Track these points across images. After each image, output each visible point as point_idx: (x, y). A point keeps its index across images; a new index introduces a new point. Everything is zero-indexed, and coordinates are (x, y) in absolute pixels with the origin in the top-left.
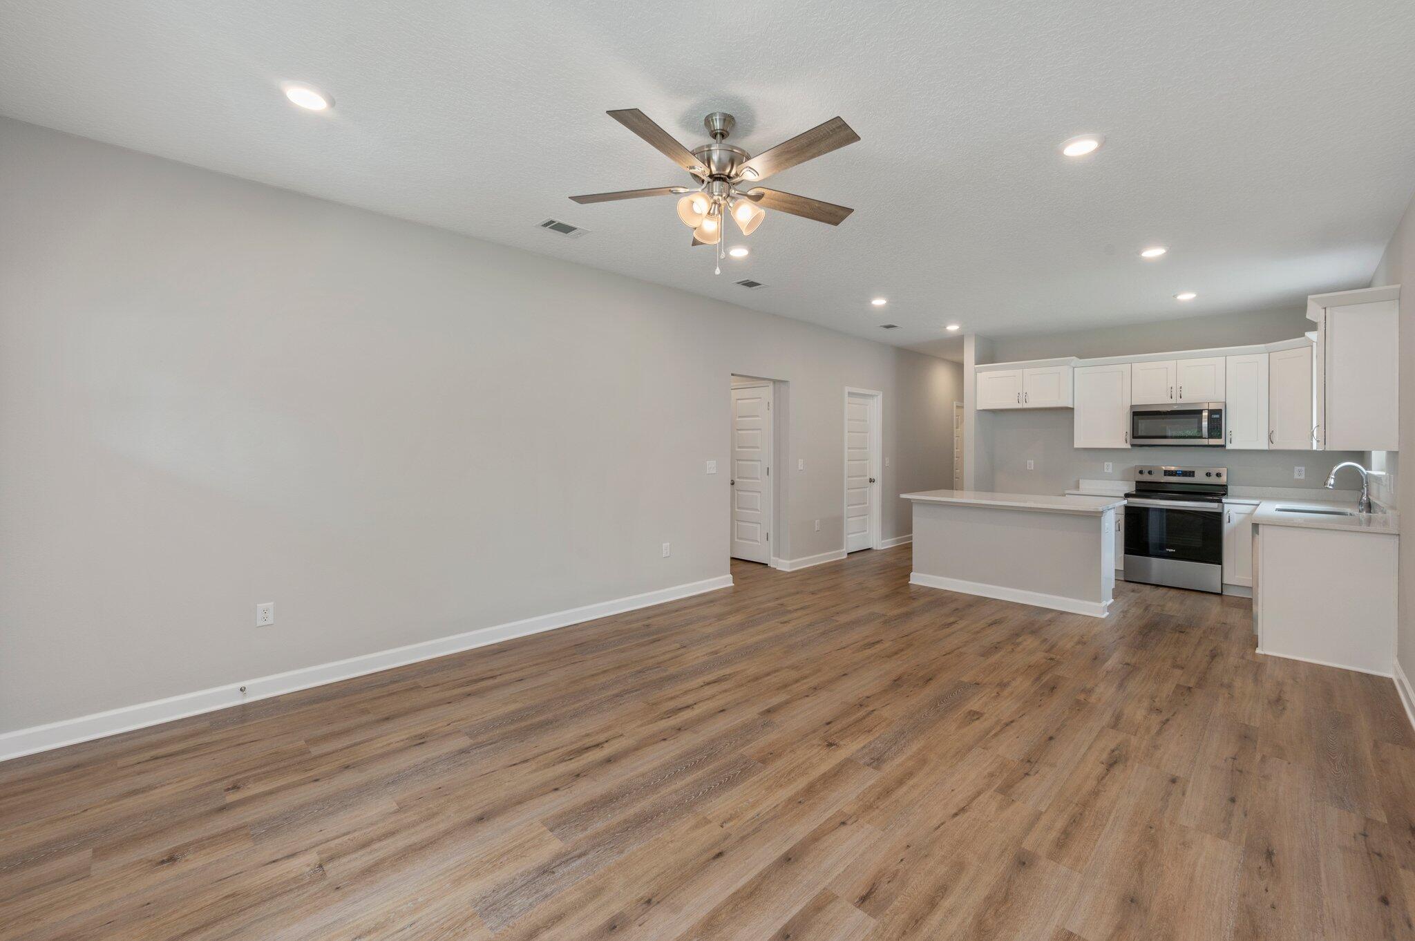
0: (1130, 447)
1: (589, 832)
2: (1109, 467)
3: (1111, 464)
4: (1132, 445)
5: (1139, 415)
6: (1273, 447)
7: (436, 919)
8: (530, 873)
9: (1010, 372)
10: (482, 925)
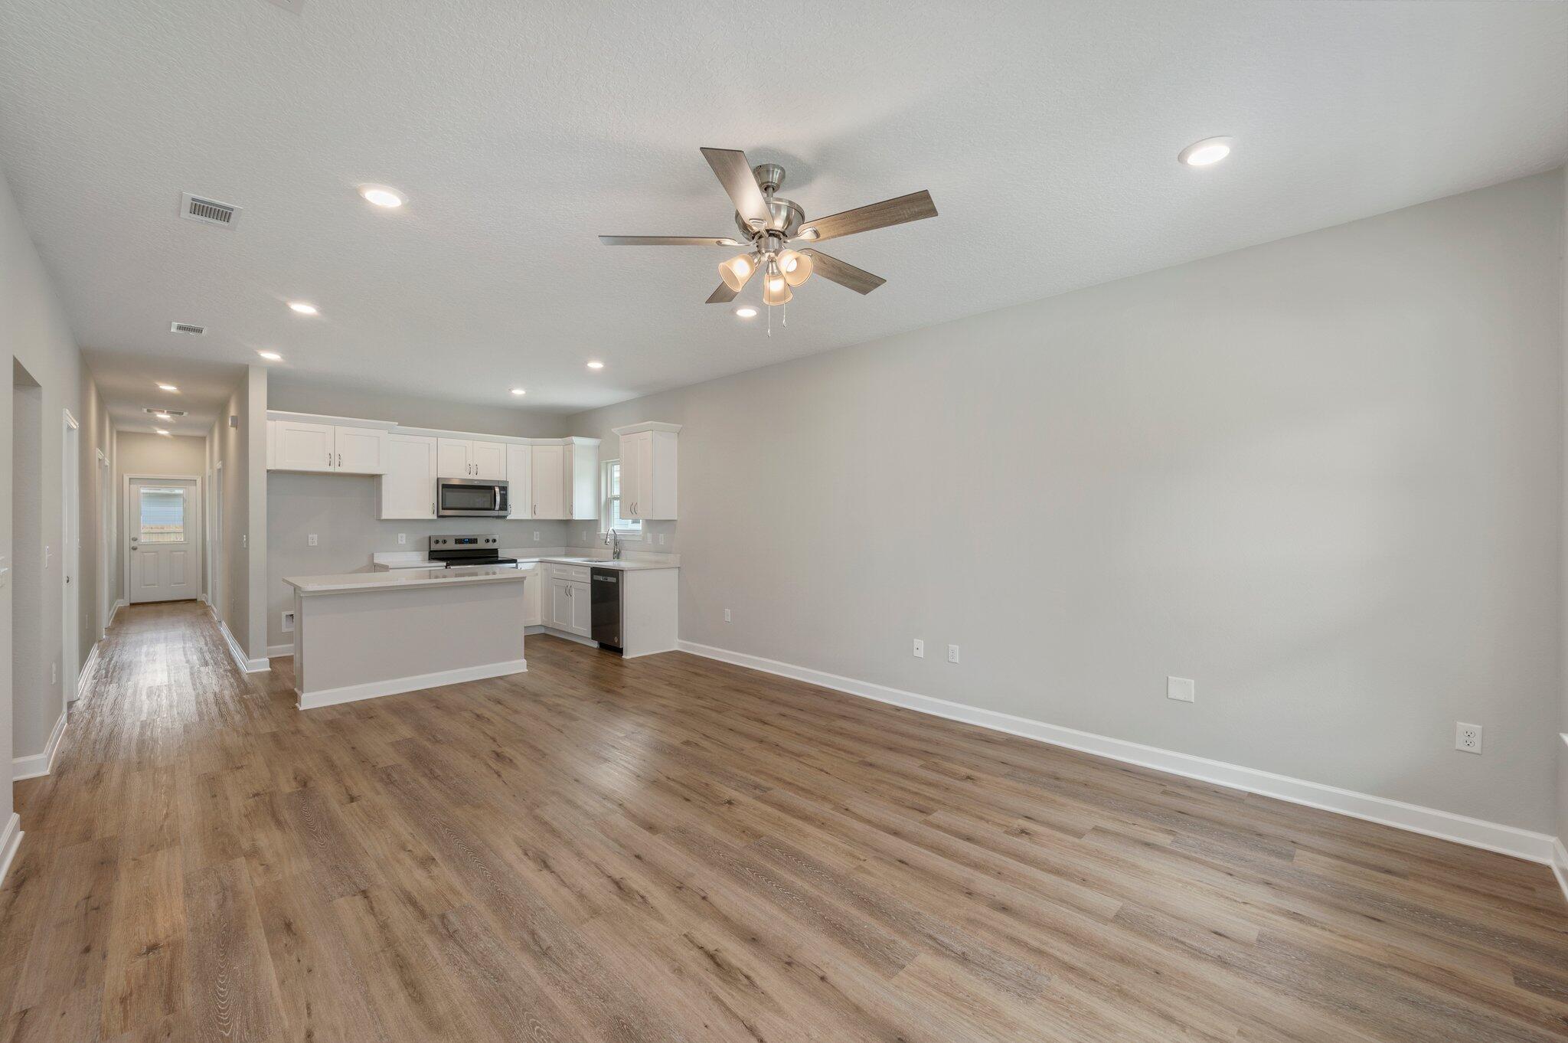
0: (436, 517)
1: (897, 937)
2: (402, 538)
3: (404, 535)
4: (439, 516)
5: (446, 488)
6: (535, 517)
7: (1064, 1026)
8: (972, 970)
9: (321, 427)
10: (1049, 987)
